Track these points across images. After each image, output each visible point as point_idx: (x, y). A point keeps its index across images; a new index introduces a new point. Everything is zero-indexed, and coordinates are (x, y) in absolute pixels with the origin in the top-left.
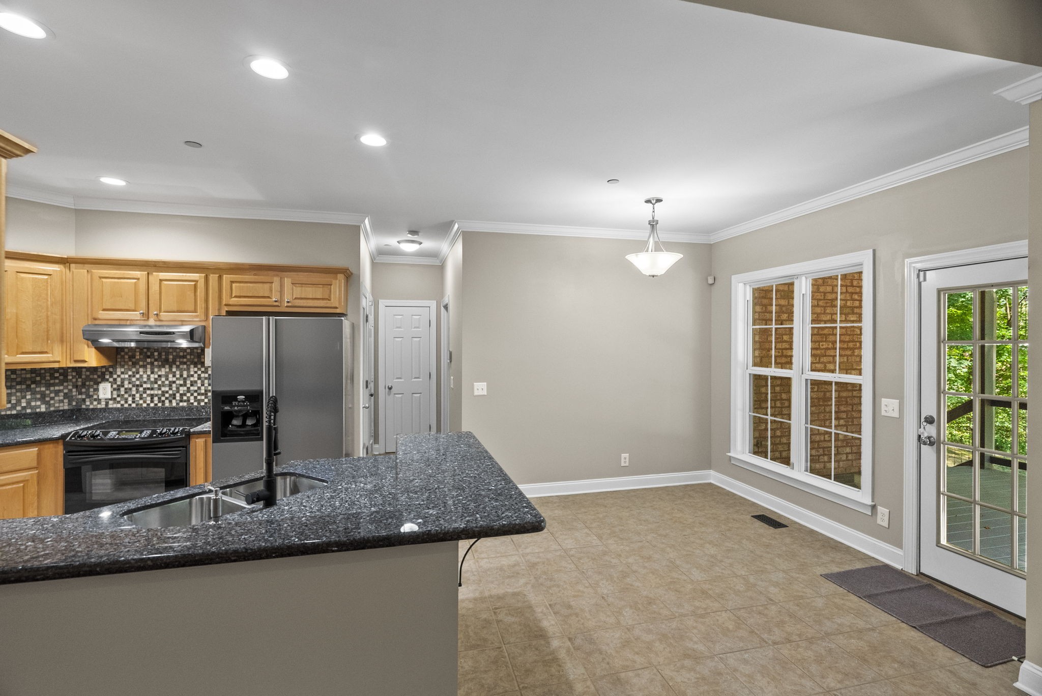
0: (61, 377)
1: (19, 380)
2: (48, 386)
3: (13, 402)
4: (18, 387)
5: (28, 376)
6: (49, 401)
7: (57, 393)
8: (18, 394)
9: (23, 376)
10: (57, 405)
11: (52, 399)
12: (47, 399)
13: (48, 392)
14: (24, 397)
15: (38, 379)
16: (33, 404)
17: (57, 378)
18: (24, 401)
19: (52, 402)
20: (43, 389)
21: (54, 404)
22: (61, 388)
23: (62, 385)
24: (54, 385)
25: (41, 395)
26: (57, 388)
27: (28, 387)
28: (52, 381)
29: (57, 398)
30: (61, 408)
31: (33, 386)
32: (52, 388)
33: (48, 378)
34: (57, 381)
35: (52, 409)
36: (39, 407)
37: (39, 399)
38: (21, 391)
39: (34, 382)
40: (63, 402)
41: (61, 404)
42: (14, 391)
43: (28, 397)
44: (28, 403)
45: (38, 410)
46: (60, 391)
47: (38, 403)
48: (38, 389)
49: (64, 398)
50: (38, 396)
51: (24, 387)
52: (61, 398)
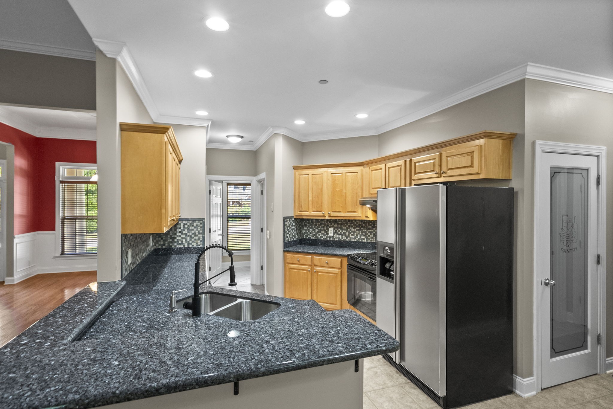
0: (373, 225)
1: (357, 225)
2: (368, 229)
3: (355, 235)
4: (357, 228)
5: (360, 223)
6: (368, 237)
7: (371, 233)
8: (357, 232)
9: (359, 223)
10: (371, 239)
11: (369, 236)
12: (367, 236)
13: (367, 232)
14: (359, 234)
15: (364, 225)
16: (362, 237)
17: (370, 225)
18: (359, 235)
19: (369, 237)
20: (366, 230)
21: (369, 239)
22: (373, 231)
23: (373, 229)
24: (369, 229)
25: (365, 233)
26: (371, 231)
27: (360, 228)
28: (369, 227)
29: (371, 236)
30: (372, 241)
31: (362, 228)
32: (369, 230)
33: (367, 225)
34: (371, 227)
35: (369, 241)
36: (364, 239)
37: (364, 236)
38: (357, 230)
39: (362, 227)
40: (373, 238)
41: (373, 239)
42: (355, 230)
43: (360, 234)
44: (361, 236)
45: (364, 241)
46: (372, 232)
47: (364, 237)
48: (364, 230)
49: (374, 236)
50: (364, 234)
51: (359, 228)
52: (373, 236)
